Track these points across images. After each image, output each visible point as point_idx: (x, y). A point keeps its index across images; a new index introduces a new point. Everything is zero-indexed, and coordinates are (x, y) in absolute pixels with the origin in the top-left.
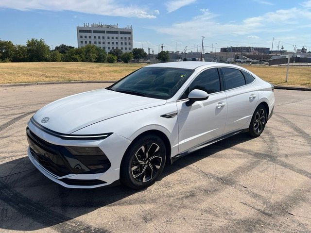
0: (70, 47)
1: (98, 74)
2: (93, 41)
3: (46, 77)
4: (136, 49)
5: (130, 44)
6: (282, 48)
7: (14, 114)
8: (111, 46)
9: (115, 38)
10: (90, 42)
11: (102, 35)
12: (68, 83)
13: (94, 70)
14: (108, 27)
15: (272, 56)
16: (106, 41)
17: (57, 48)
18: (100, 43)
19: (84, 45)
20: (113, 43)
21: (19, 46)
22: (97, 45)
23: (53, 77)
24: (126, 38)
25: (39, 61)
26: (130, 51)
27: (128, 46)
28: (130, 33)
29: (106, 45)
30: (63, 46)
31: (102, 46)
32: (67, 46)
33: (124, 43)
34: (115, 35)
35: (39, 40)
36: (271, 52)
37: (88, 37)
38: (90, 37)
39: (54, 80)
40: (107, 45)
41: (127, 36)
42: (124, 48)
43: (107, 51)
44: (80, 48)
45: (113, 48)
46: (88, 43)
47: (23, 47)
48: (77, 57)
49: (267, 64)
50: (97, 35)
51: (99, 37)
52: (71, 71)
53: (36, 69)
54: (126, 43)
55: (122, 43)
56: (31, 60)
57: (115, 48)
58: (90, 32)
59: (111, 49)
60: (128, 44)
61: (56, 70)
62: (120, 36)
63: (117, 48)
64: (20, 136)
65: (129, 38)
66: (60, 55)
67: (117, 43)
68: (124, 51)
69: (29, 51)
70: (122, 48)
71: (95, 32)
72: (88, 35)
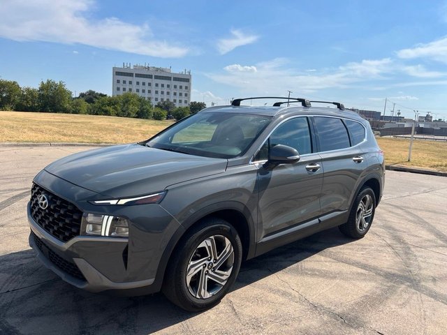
0: (102, 95)
1: (140, 135)
2: (134, 87)
3: (65, 135)
4: (195, 102)
5: (186, 95)
6: (399, 114)
7: (12, 190)
8: (159, 96)
9: (165, 86)
10: (130, 90)
11: (147, 81)
12: (96, 146)
13: (134, 129)
14: (157, 70)
15: (384, 123)
16: (153, 89)
17: (82, 95)
18: (144, 91)
19: (121, 93)
20: (162, 93)
21: (28, 90)
22: (140, 94)
23: (74, 136)
24: (181, 87)
25: (55, 111)
26: (187, 105)
27: (183, 98)
28: (187, 80)
29: (153, 95)
30: (91, 93)
31: (146, 95)
32: (97, 94)
33: (178, 94)
34: (166, 82)
35: (57, 82)
36: (382, 118)
37: (127, 83)
38: (130, 83)
39: (76, 140)
40: (155, 95)
41: (184, 84)
42: (178, 101)
43: (154, 103)
44: (116, 96)
45: (162, 99)
46: (127, 90)
47: (34, 90)
48: (110, 109)
49: (378, 134)
50: (141, 80)
51: (144, 84)
52: (101, 129)
53: (49, 123)
54: (181, 94)
55: (175, 94)
56: (43, 109)
57: (165, 100)
58: (131, 75)
59: (159, 100)
60: (183, 95)
61: (79, 125)
62: (173, 83)
63: (168, 100)
64: (20, 226)
65: (186, 88)
66: (85, 105)
67: (168, 93)
68: (177, 105)
69: (41, 97)
70: (175, 101)
71: (138, 75)
72: (128, 79)
